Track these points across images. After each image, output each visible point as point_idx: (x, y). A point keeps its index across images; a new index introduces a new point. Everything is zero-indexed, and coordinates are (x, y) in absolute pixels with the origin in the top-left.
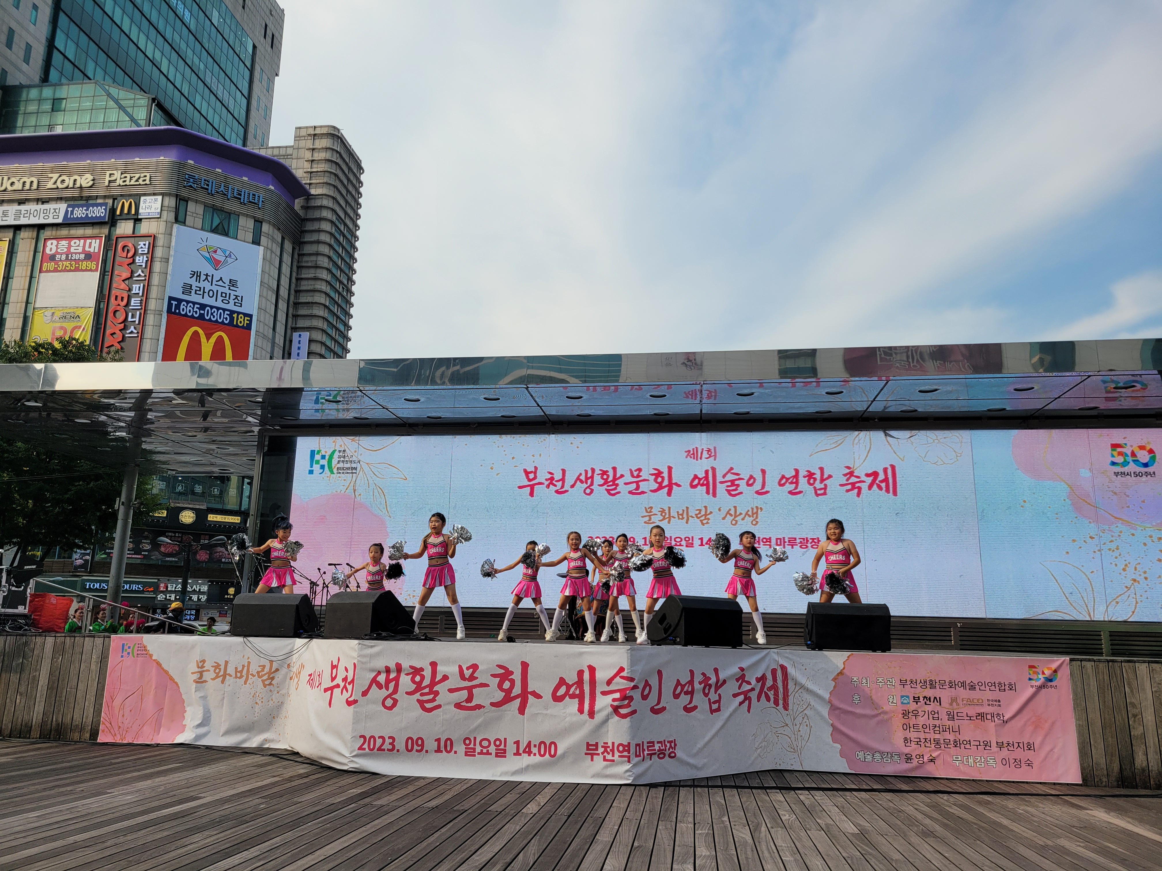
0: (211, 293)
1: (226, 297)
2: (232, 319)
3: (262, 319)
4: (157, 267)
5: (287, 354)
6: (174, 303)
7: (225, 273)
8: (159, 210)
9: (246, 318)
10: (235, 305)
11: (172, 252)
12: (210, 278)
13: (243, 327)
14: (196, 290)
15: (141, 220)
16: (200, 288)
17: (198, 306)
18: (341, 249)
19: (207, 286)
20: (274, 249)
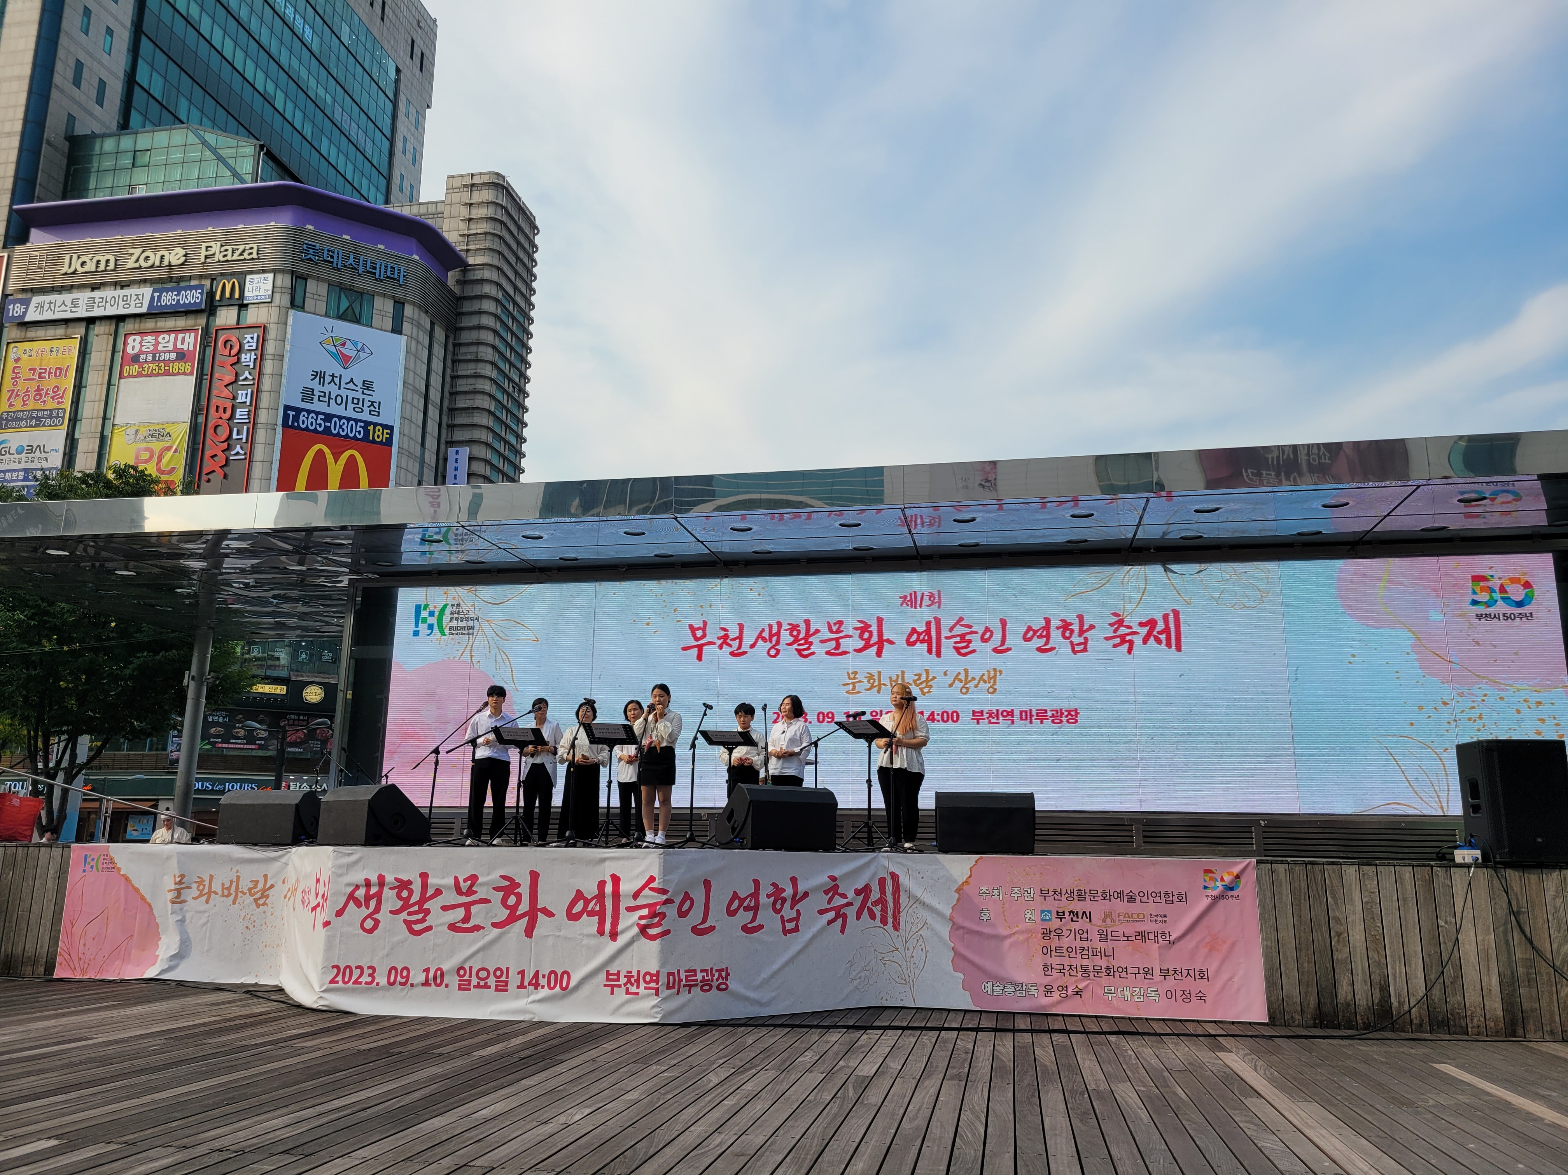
0: (339, 400)
1: (358, 404)
2: (367, 432)
3: (406, 432)
4: (269, 366)
5: (440, 478)
6: (291, 413)
7: (357, 372)
8: (270, 293)
9: (385, 431)
10: (370, 414)
11: (288, 347)
12: (337, 380)
13: (381, 442)
14: (319, 396)
15: (247, 305)
16: (325, 393)
17: (323, 417)
18: (509, 335)
19: (333, 389)
20: (421, 339)
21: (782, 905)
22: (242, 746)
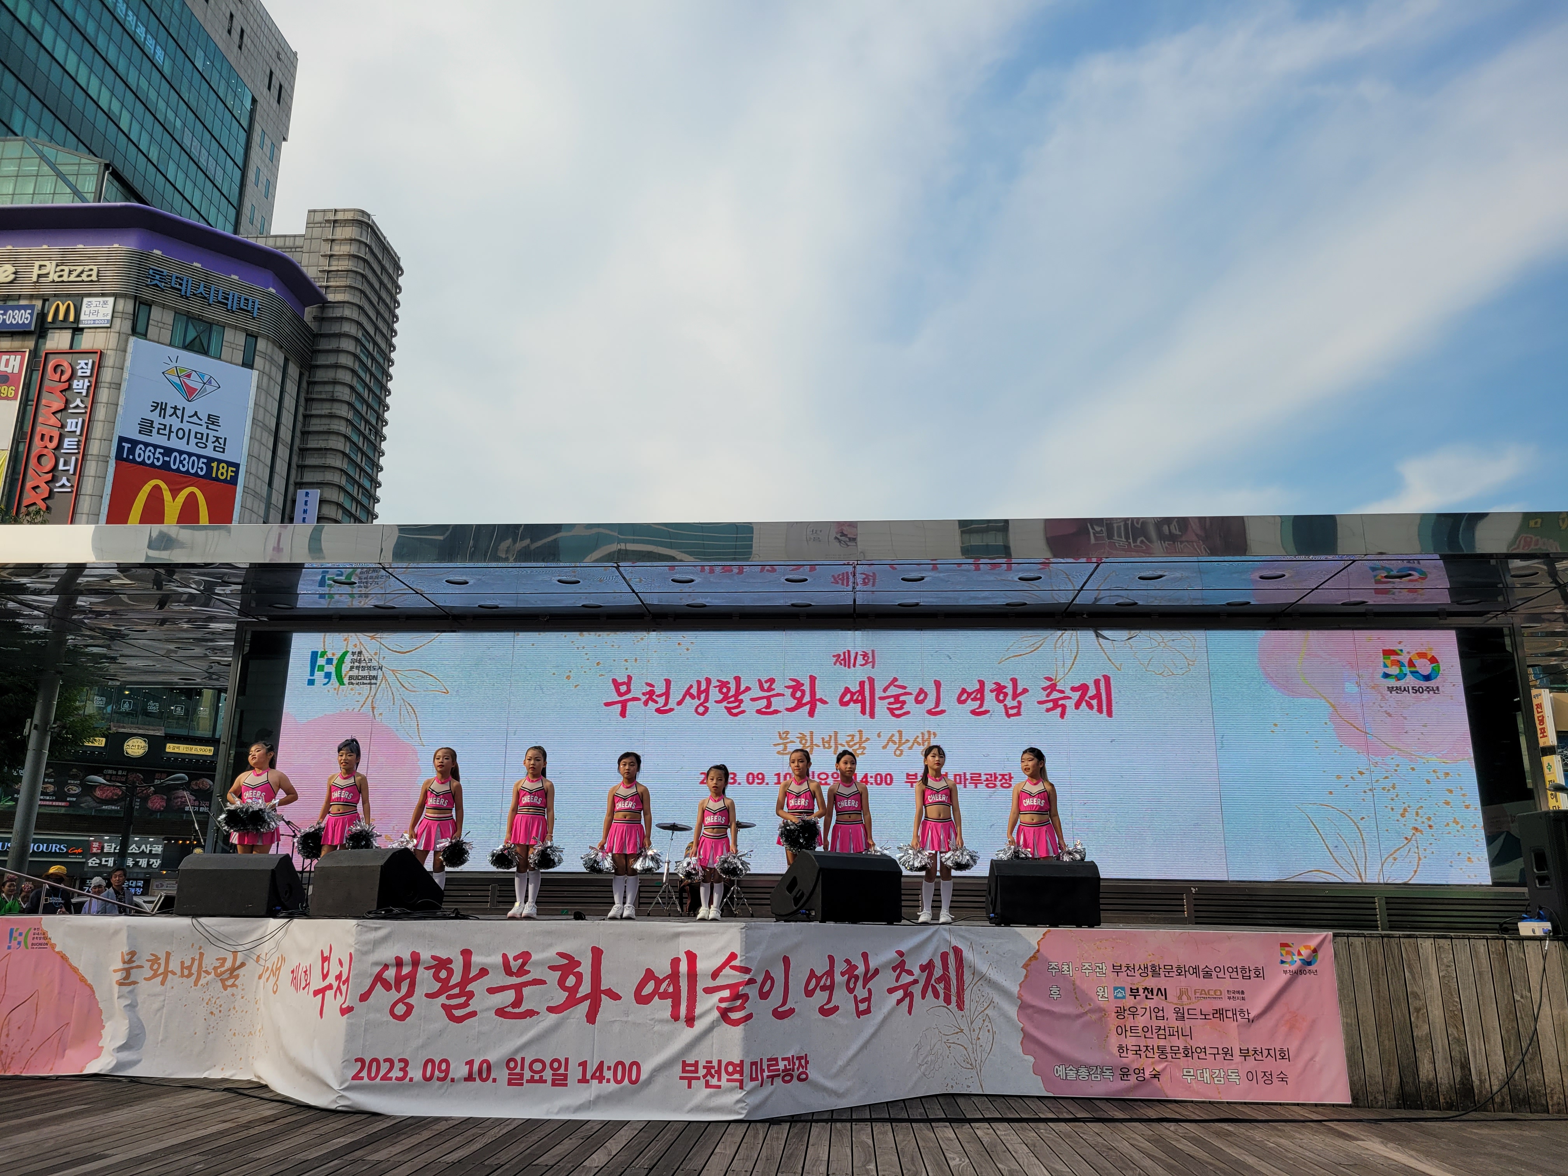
0: (180, 434)
1: (202, 439)
2: (210, 469)
3: (253, 470)
4: (103, 395)
5: (287, 517)
6: (127, 445)
7: (202, 406)
8: (109, 317)
9: (230, 468)
10: (214, 450)
11: (126, 375)
12: (179, 413)
13: (225, 481)
14: (159, 429)
15: (82, 329)
16: (165, 426)
17: (162, 451)
18: (368, 375)
19: (176, 423)
20: (273, 374)
21: (855, 983)
22: (50, 803)
